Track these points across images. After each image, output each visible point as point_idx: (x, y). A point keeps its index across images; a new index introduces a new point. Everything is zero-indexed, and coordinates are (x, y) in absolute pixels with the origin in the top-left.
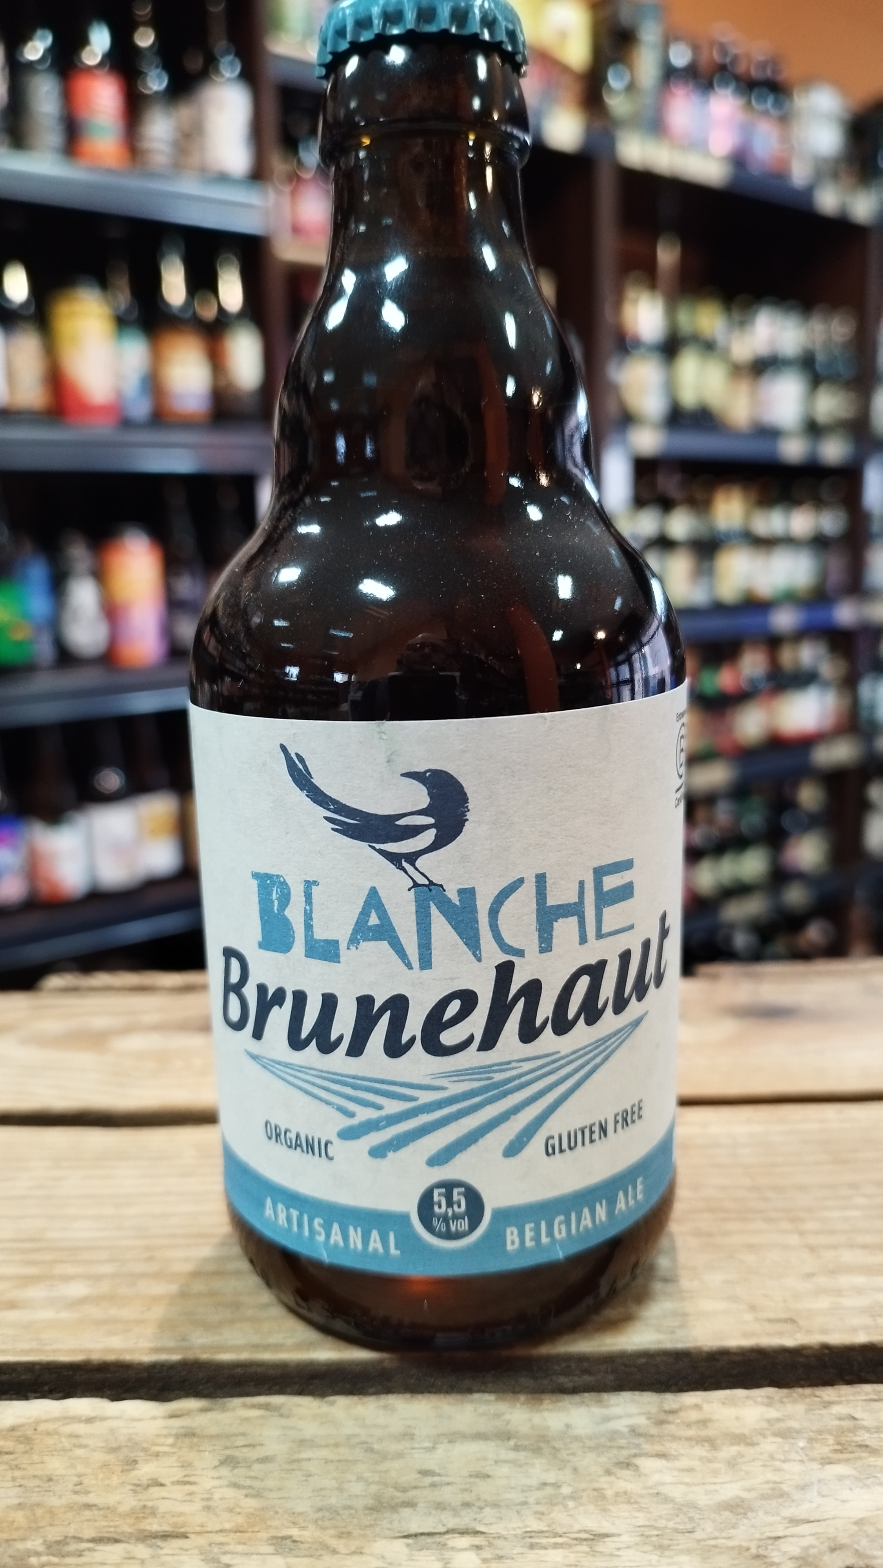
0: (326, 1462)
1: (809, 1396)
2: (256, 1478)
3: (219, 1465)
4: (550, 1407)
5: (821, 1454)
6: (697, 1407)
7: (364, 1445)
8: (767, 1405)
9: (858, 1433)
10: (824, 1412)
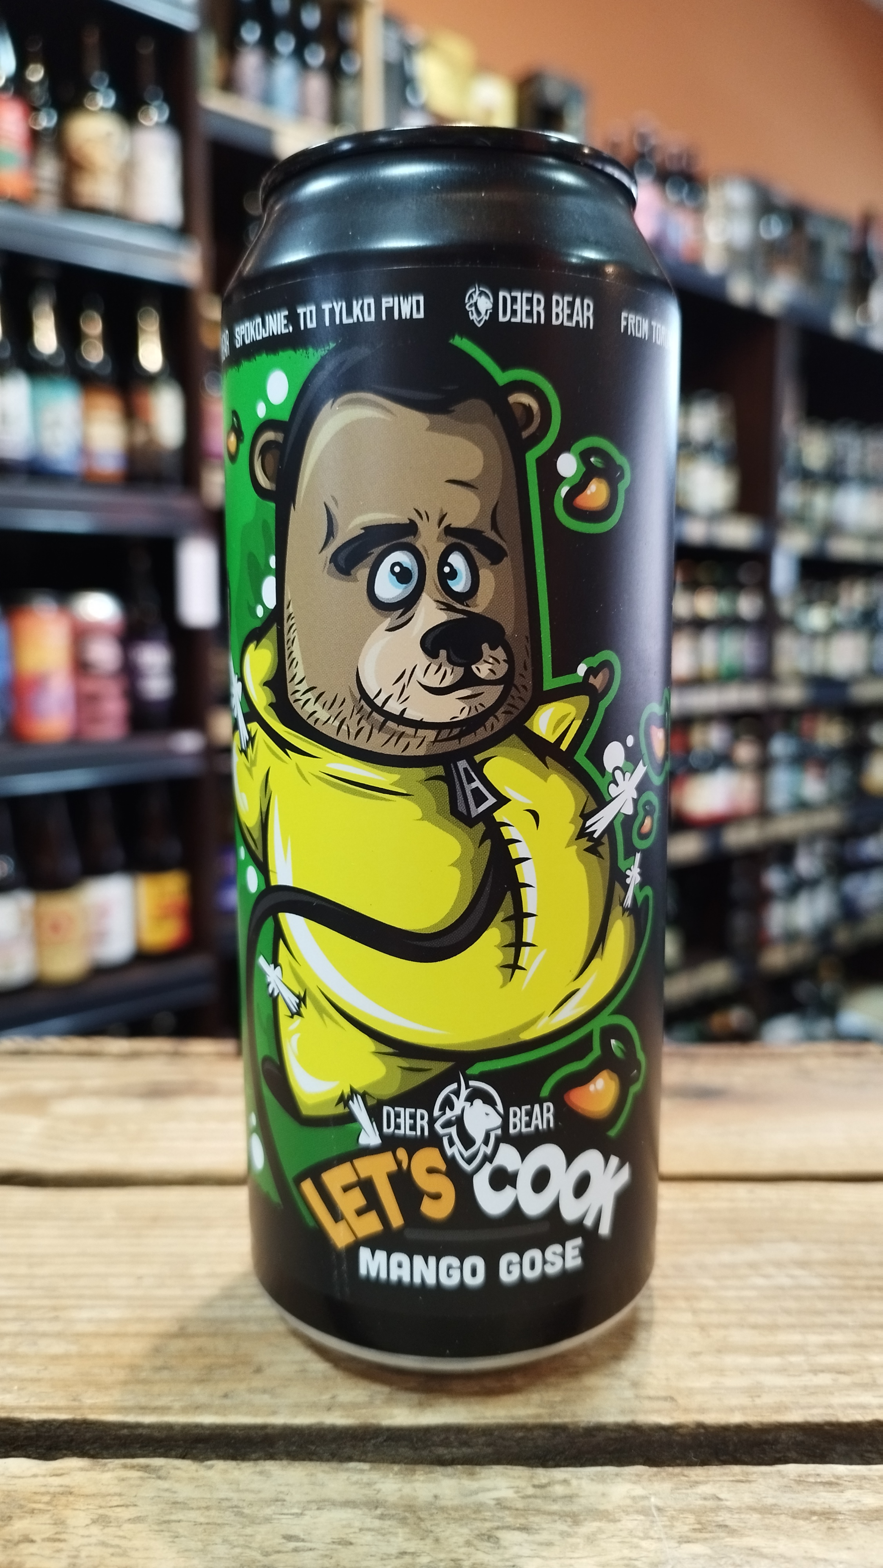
0: (196, 1525)
1: (677, 1475)
2: (125, 1538)
3: (91, 1524)
4: (422, 1478)
5: (680, 1532)
6: (565, 1482)
7: (235, 1510)
8: (635, 1483)
9: (720, 1514)
10: (689, 1491)
